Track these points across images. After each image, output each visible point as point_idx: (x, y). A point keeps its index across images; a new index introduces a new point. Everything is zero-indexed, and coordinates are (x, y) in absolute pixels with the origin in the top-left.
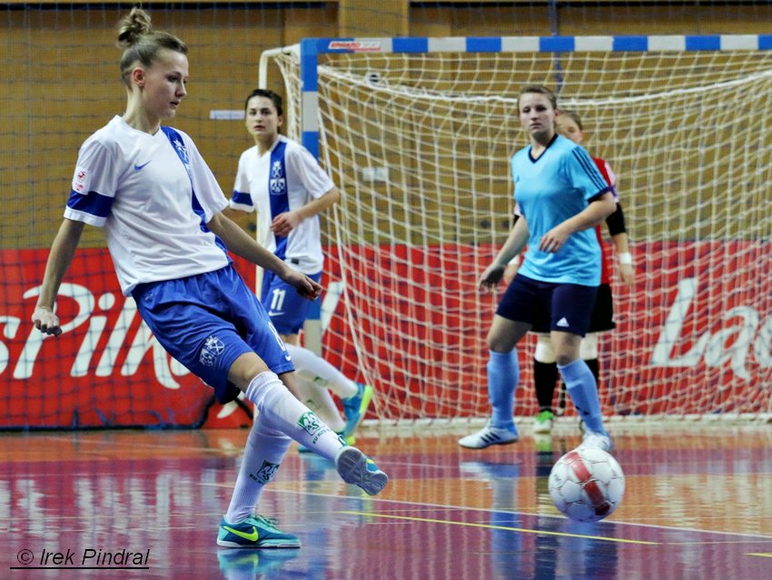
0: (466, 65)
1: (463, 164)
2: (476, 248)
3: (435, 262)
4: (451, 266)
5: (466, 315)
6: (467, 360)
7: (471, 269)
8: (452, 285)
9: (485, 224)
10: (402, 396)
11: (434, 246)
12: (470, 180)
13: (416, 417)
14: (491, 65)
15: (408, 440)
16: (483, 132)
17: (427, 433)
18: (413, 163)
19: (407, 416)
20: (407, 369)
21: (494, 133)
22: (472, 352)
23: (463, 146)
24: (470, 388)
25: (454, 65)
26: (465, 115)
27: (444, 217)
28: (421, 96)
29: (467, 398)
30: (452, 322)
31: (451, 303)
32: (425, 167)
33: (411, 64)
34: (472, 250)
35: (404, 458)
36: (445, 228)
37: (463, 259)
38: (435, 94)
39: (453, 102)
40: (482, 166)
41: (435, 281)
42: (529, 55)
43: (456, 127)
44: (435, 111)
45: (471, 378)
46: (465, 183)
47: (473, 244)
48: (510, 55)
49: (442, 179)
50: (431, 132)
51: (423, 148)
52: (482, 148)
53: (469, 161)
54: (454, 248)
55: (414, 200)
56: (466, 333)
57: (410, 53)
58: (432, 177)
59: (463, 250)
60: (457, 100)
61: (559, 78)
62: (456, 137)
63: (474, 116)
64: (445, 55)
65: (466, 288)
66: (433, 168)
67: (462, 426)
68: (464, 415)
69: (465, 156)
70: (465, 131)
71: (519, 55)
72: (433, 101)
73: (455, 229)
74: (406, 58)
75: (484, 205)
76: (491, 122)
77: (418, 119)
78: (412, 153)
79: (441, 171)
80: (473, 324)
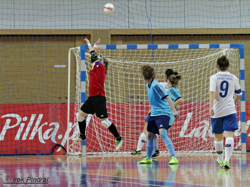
0: (127, 53)
1: (126, 80)
2: (130, 104)
3: (118, 108)
4: (123, 109)
5: (127, 123)
6: (127, 135)
7: (128, 110)
8: (123, 114)
9: (132, 97)
10: (109, 146)
11: (118, 103)
12: (128, 85)
13: (113, 151)
14: (134, 52)
15: (110, 158)
16: (132, 71)
17: (116, 156)
18: (112, 80)
19: (110, 151)
20: (110, 138)
21: (135, 72)
22: (129, 133)
23: (126, 75)
24: (128, 143)
25: (123, 52)
26: (127, 66)
27: (121, 95)
28: (114, 61)
29: (127, 146)
30: (123, 125)
31: (123, 119)
32: (115, 81)
33: (111, 52)
34: (128, 104)
35: (109, 163)
36: (121, 98)
37: (126, 107)
38: (118, 61)
39: (123, 63)
40: (132, 81)
41: (118, 113)
42: (145, 49)
43: (124, 70)
44: (118, 65)
45: (128, 140)
46: (127, 86)
47: (129, 103)
48: (139, 50)
49: (120, 84)
50: (117, 71)
51: (115, 76)
52: (132, 76)
53: (128, 79)
54: (124, 104)
55: (112, 90)
56: (127, 128)
57: (111, 49)
58: (118, 84)
59: (126, 104)
60: (124, 62)
61: (153, 56)
62: (124, 73)
63: (129, 67)
64: (121, 49)
65: (127, 115)
66: (118, 81)
67: (126, 154)
68: (126, 151)
69: (127, 78)
70: (127, 71)
71: (142, 50)
72: (118, 62)
73: (124, 98)
74: (110, 50)
75: (132, 92)
76: (134, 69)
77: (113, 67)
78: (112, 77)
79: (120, 82)
80: (129, 125)
